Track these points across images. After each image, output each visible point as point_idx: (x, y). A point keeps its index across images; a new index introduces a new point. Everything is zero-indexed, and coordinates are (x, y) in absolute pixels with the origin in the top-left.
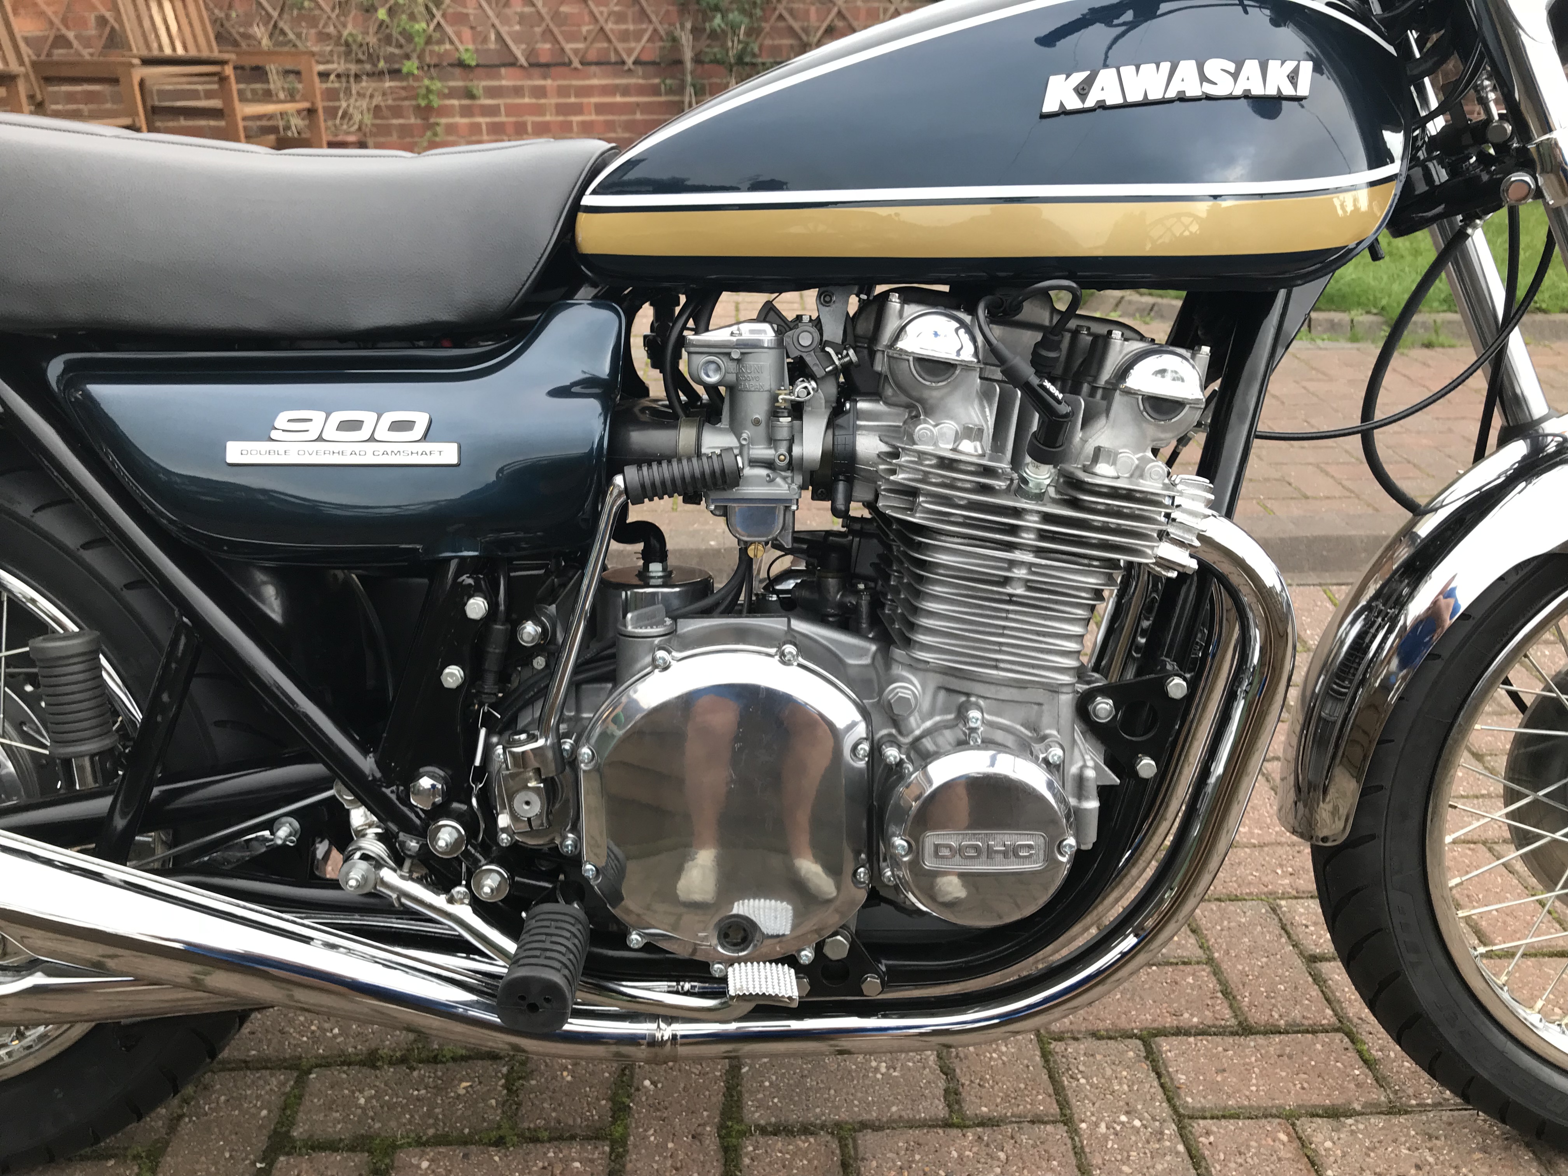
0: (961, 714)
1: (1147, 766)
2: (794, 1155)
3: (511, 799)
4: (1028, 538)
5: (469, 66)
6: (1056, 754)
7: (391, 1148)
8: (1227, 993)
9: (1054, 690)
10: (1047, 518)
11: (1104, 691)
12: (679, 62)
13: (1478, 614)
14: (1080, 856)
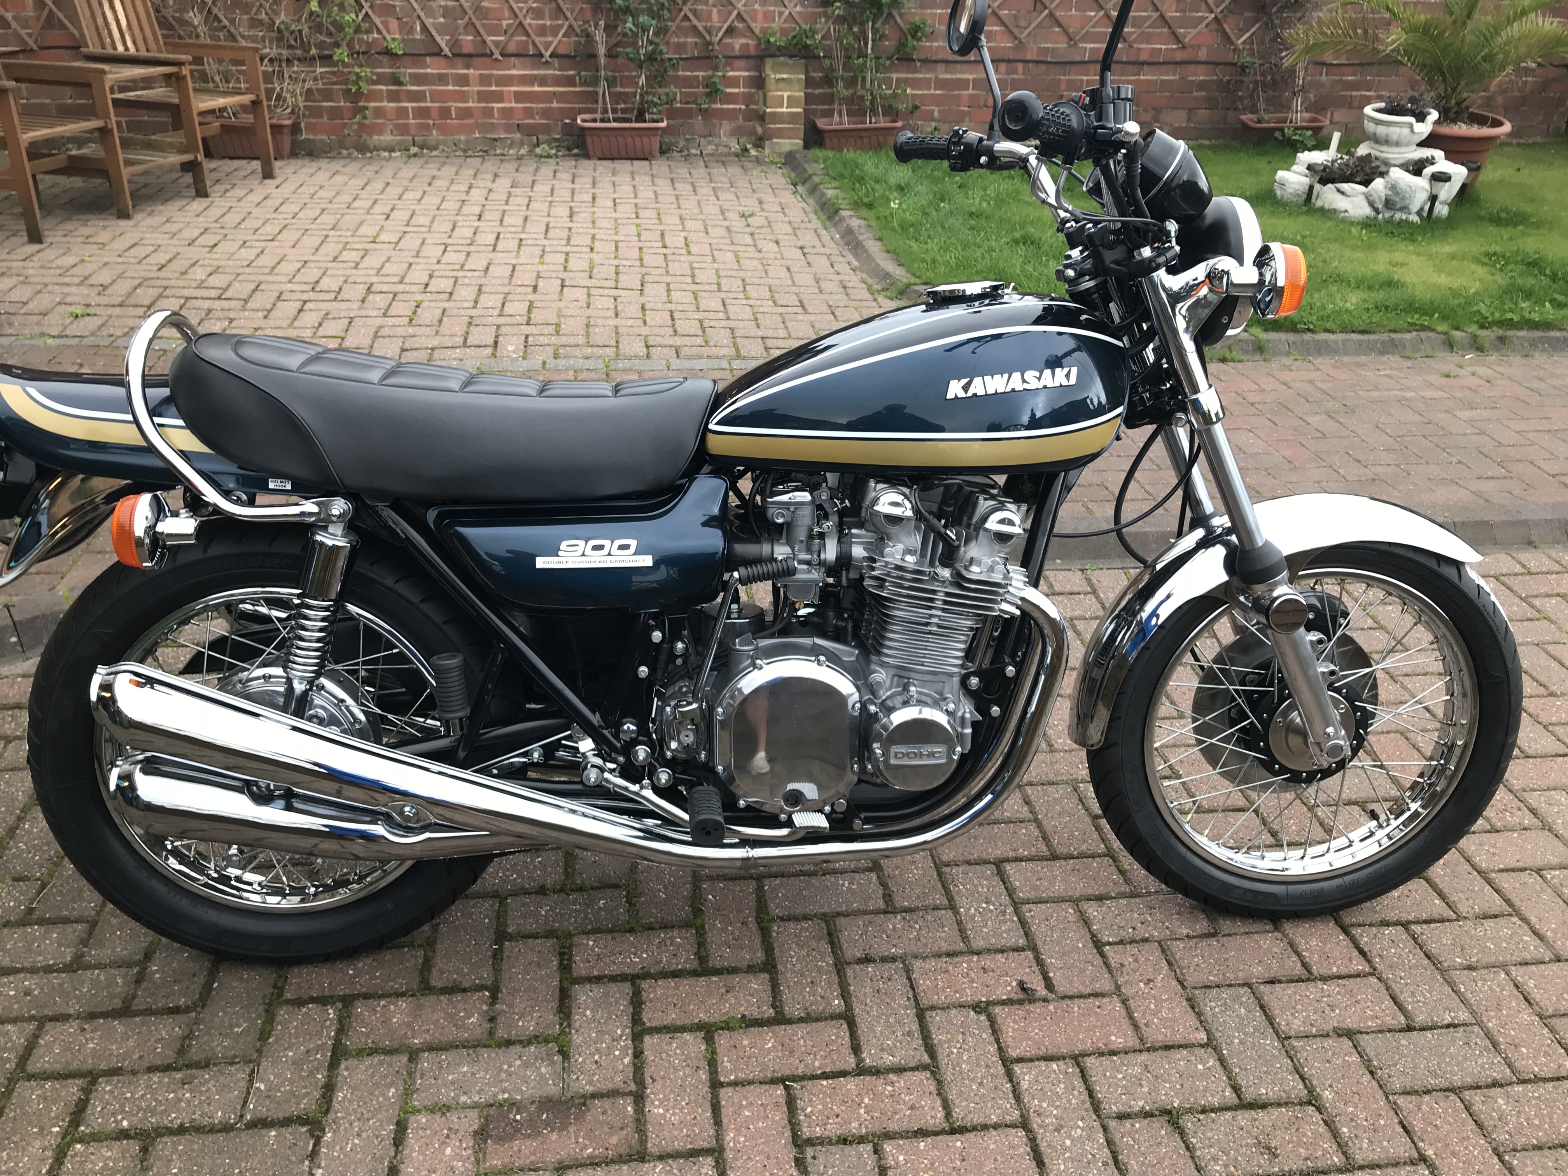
0: (906, 688)
1: (995, 710)
2: (801, 930)
3: (679, 733)
4: (939, 604)
5: (396, 55)
6: (951, 707)
7: (570, 935)
8: (1045, 838)
9: (951, 675)
10: (948, 594)
11: (974, 674)
12: (594, 56)
13: (1168, 626)
14: (963, 756)
